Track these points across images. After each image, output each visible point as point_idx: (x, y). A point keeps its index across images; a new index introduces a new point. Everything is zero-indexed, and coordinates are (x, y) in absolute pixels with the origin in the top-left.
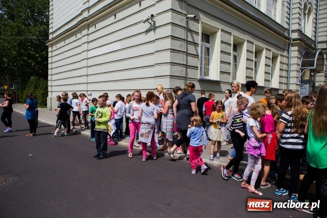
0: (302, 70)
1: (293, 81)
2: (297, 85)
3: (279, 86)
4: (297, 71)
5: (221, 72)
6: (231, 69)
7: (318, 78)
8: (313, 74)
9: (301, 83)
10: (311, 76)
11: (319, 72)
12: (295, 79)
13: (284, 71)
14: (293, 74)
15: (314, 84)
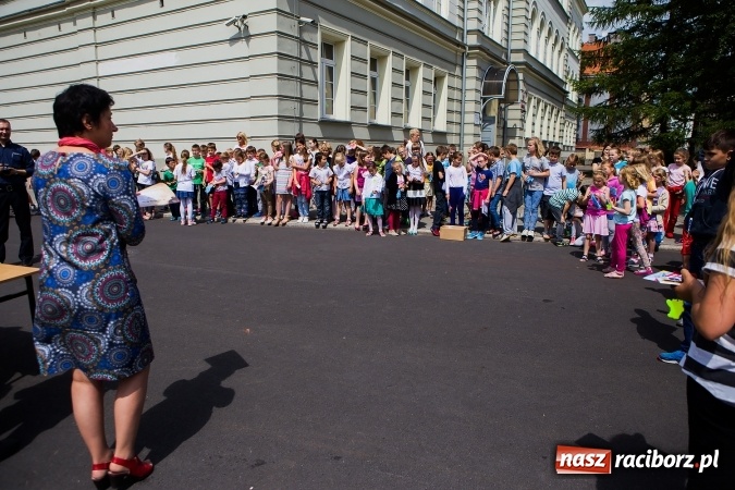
0: (484, 100)
1: (469, 118)
2: (476, 125)
3: (447, 128)
4: (476, 102)
5: (351, 107)
6: (367, 101)
7: (513, 114)
8: (503, 105)
9: (483, 121)
10: (500, 109)
11: (512, 103)
12: (473, 115)
13: (455, 103)
14: (470, 107)
15: (505, 123)
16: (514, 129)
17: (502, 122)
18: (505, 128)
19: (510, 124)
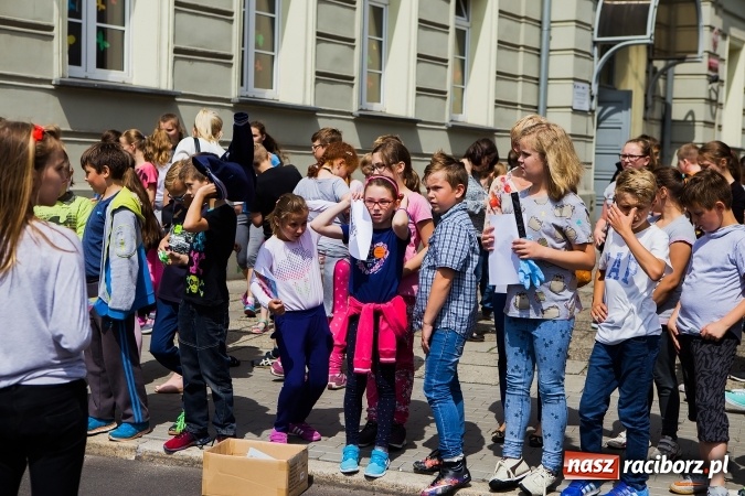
0: (604, 47)
1: (561, 94)
2: (575, 112)
3: (497, 119)
4: (578, 53)
5: (176, 51)
7: (687, 85)
8: (659, 65)
9: (600, 103)
10: (652, 73)
11: (682, 60)
12: (569, 85)
13: (521, 55)
14: (562, 65)
15: (667, 109)
16: (688, 124)
17: (659, 106)
18: (665, 120)
19: (678, 112)
